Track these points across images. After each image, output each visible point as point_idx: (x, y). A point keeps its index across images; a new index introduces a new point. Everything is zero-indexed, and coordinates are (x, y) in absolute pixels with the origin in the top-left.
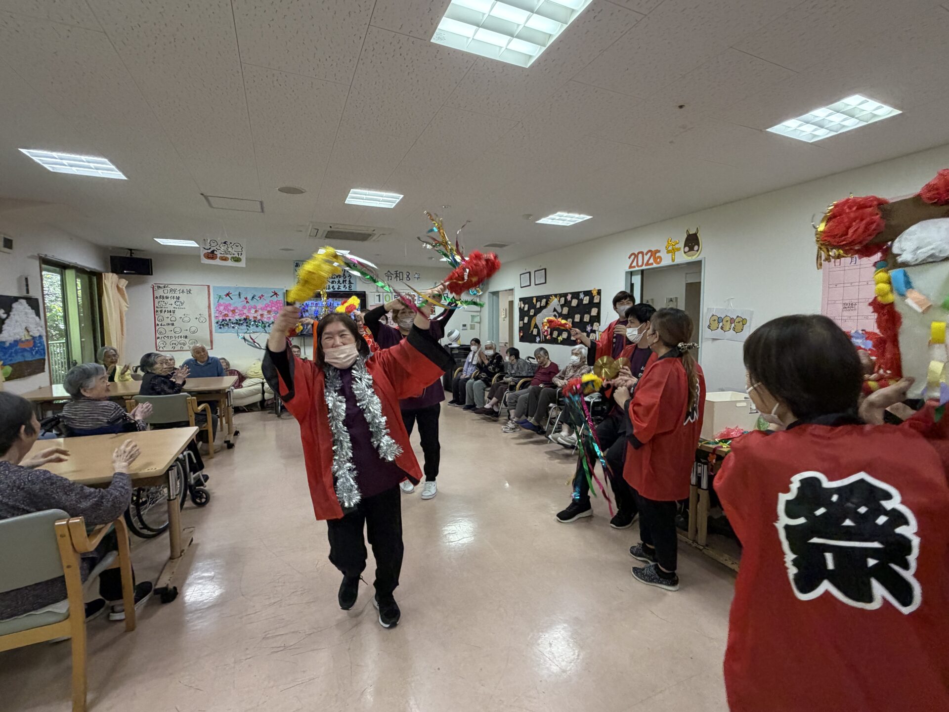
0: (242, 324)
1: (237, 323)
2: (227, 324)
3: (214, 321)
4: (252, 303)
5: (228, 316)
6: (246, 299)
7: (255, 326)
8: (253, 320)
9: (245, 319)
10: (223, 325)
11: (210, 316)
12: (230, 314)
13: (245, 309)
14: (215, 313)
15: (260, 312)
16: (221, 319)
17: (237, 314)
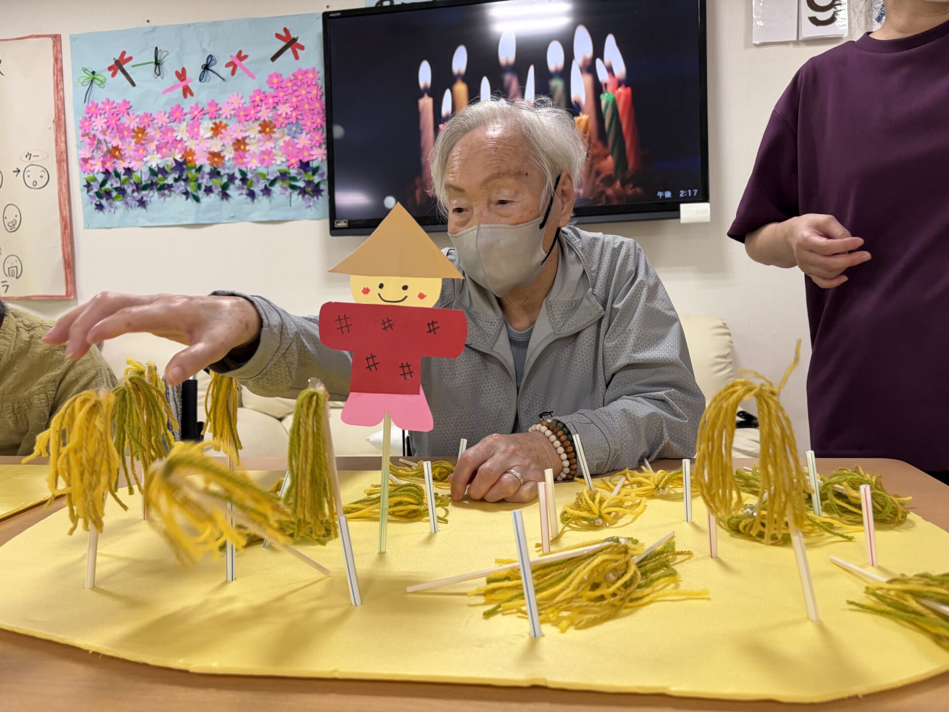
0: (169, 187)
1: (150, 186)
2: (121, 191)
3: (77, 179)
4: (203, 94)
5: (121, 157)
6: (181, 75)
7: (214, 197)
8: (207, 169)
9: (180, 166)
10: (108, 194)
11: (62, 160)
12: (129, 147)
13: (180, 120)
14: (79, 147)
15: (234, 130)
16: (98, 167)
17: (152, 146)
